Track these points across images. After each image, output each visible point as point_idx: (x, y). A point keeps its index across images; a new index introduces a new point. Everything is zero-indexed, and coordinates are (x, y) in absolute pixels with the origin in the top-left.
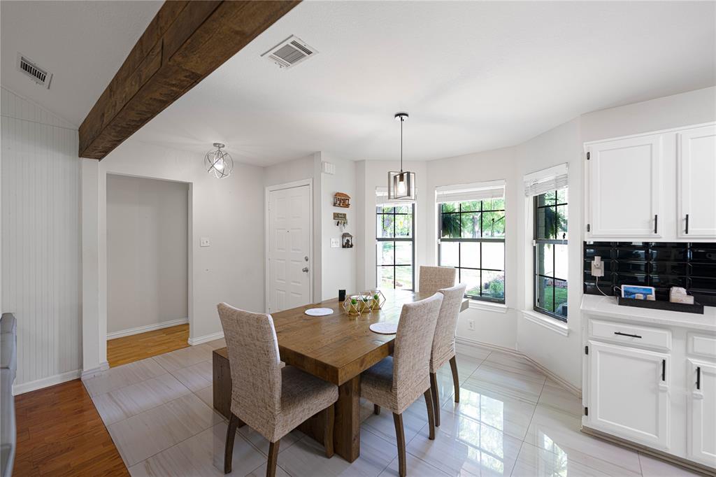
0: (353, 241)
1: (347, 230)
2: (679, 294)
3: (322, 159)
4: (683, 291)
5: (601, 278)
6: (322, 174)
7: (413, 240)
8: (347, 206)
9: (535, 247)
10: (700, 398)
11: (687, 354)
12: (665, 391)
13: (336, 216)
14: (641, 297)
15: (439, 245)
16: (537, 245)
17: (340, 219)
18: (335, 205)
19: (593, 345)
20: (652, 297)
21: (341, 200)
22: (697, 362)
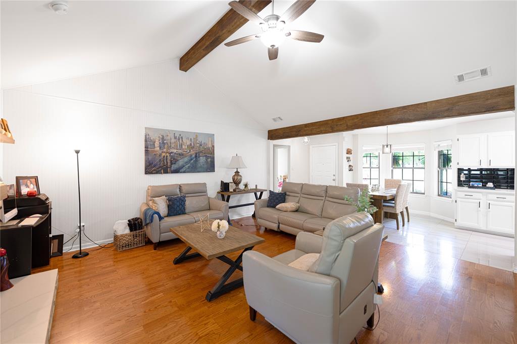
0: (353, 168)
1: (351, 163)
2: (490, 185)
3: (344, 136)
4: (492, 184)
5: (464, 181)
6: (344, 142)
7: (379, 168)
8: (351, 153)
9: (438, 171)
10: (489, 211)
11: (487, 200)
12: (480, 211)
13: (347, 158)
14: (476, 186)
15: (392, 171)
16: (440, 170)
17: (348, 159)
18: (347, 153)
19: (458, 200)
20: (481, 186)
21: (349, 152)
22: (489, 202)
